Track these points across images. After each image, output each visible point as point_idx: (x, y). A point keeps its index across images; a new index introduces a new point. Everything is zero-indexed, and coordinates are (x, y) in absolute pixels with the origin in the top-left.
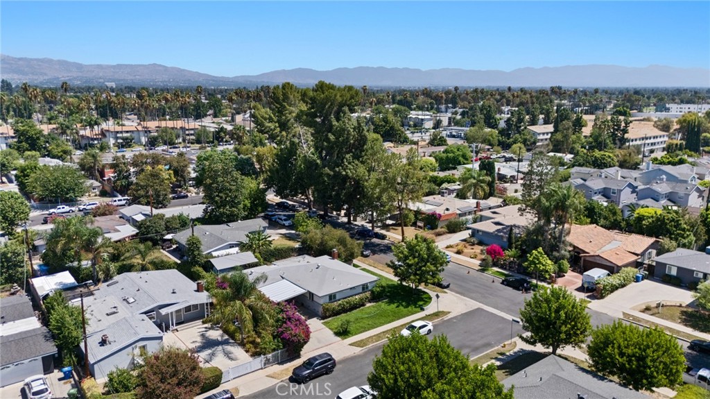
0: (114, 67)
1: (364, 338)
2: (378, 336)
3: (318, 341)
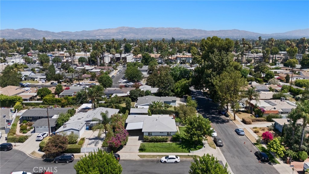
0: (218, 31)
1: (147, 155)
2: (154, 156)
3: (130, 150)
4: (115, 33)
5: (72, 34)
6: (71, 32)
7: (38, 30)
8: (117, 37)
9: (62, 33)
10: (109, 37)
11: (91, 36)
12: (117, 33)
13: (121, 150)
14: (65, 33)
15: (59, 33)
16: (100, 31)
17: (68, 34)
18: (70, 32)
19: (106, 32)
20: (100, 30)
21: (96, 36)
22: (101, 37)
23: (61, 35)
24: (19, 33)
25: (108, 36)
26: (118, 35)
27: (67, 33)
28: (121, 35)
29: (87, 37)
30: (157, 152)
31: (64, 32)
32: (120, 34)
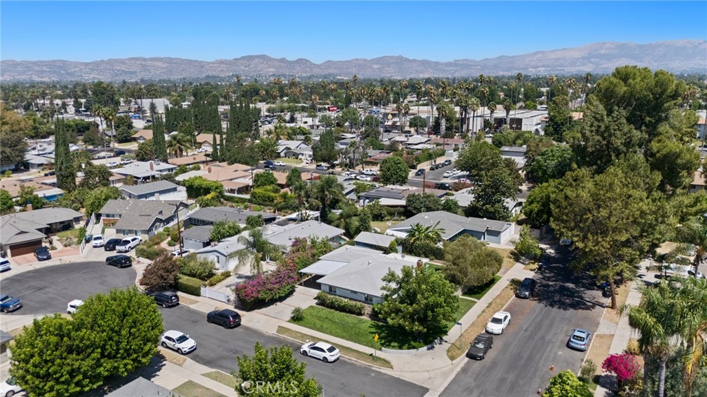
1: (295, 330)
2: (303, 336)
3: (279, 312)
4: (578, 59)
5: (474, 66)
6: (474, 61)
7: (409, 59)
8: (582, 68)
9: (455, 64)
10: (558, 70)
11: (517, 69)
12: (583, 58)
13: (262, 309)
14: (460, 63)
15: (449, 64)
16: (540, 55)
17: (466, 64)
18: (471, 61)
19: (556, 57)
20: (542, 52)
21: (527, 69)
22: (539, 69)
23: (451, 68)
24: (376, 66)
25: (558, 66)
26: (584, 64)
27: (465, 62)
28: (592, 62)
29: (508, 71)
30: (319, 330)
31: (460, 61)
32: (591, 60)
